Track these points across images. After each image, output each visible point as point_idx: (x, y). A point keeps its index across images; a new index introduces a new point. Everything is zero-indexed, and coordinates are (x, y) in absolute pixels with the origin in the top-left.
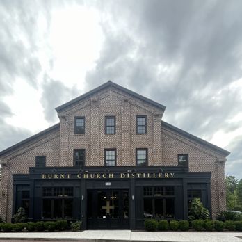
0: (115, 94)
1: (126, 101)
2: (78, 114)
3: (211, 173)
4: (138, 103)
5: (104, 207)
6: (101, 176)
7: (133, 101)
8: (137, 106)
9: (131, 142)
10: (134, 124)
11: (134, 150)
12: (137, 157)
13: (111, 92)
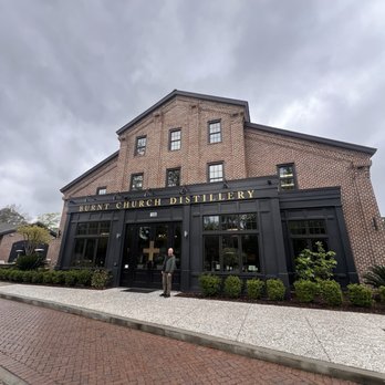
0: (181, 103)
1: (194, 107)
2: (139, 134)
3: (338, 188)
4: (210, 106)
5: (145, 251)
6: (145, 204)
7: (204, 105)
8: (209, 110)
9: (200, 155)
10: (204, 133)
11: (205, 165)
12: (209, 175)
13: (177, 102)
